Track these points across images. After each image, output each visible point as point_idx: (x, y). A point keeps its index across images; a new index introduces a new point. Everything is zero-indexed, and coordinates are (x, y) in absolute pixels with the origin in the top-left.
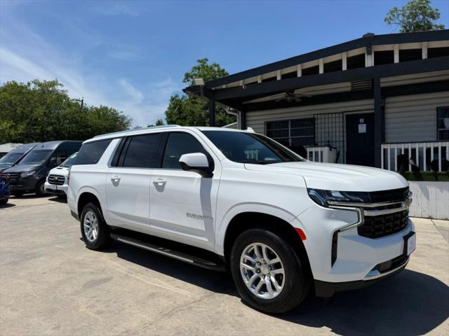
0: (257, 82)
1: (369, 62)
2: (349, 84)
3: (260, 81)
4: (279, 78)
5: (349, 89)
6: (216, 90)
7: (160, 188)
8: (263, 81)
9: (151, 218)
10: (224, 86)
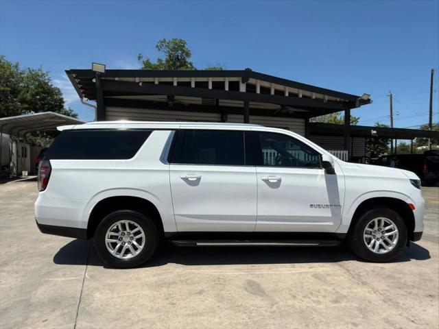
0: (154, 82)
1: (243, 88)
2: (200, 99)
3: (157, 83)
4: (175, 84)
5: (200, 103)
6: (105, 80)
7: (277, 185)
8: (160, 83)
9: (259, 214)
10: (117, 79)
